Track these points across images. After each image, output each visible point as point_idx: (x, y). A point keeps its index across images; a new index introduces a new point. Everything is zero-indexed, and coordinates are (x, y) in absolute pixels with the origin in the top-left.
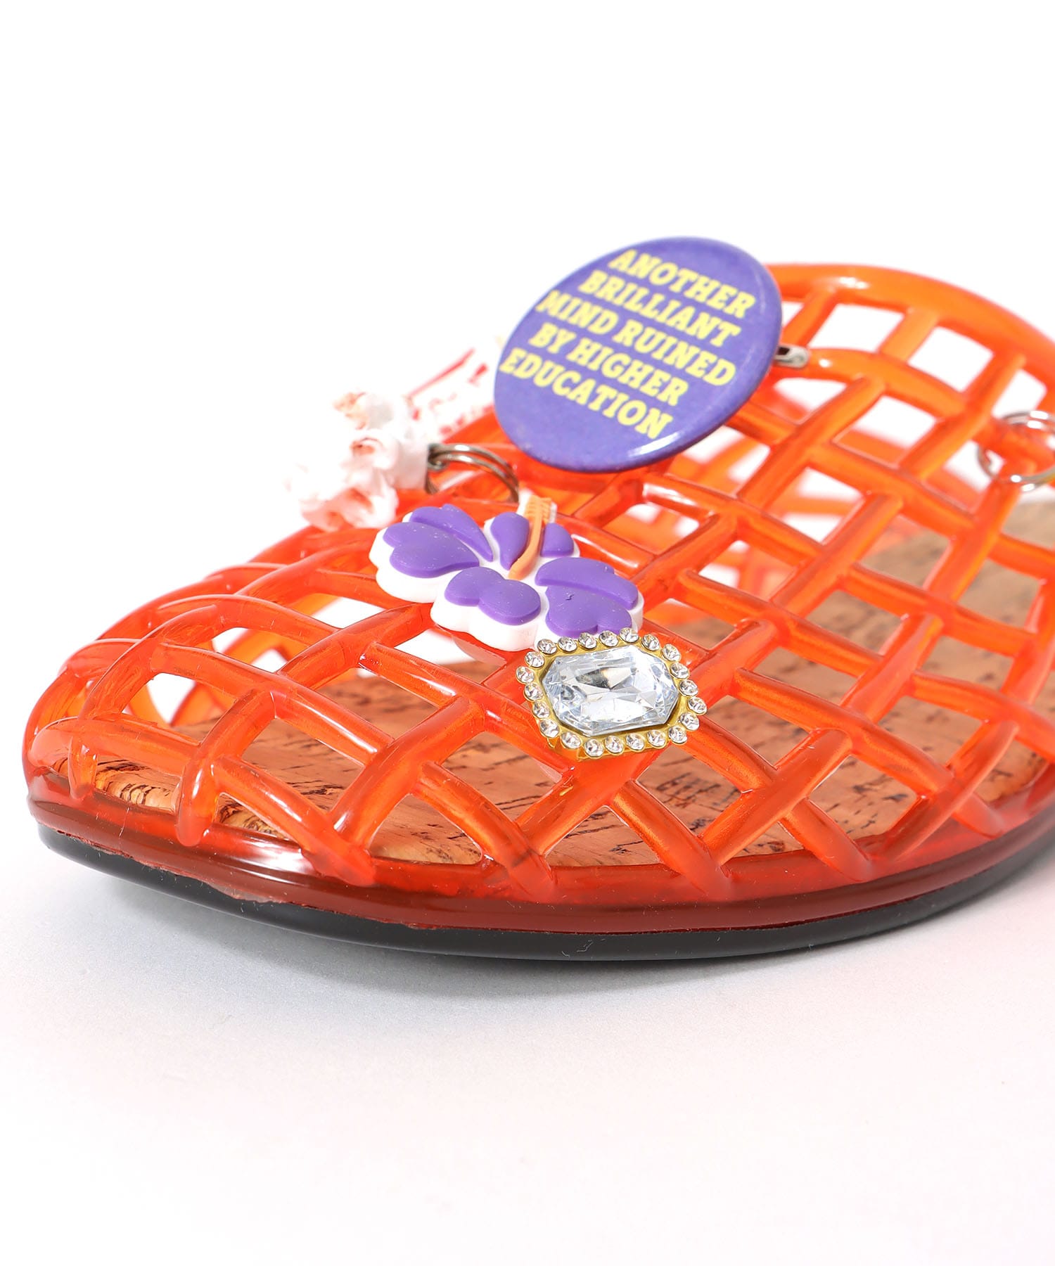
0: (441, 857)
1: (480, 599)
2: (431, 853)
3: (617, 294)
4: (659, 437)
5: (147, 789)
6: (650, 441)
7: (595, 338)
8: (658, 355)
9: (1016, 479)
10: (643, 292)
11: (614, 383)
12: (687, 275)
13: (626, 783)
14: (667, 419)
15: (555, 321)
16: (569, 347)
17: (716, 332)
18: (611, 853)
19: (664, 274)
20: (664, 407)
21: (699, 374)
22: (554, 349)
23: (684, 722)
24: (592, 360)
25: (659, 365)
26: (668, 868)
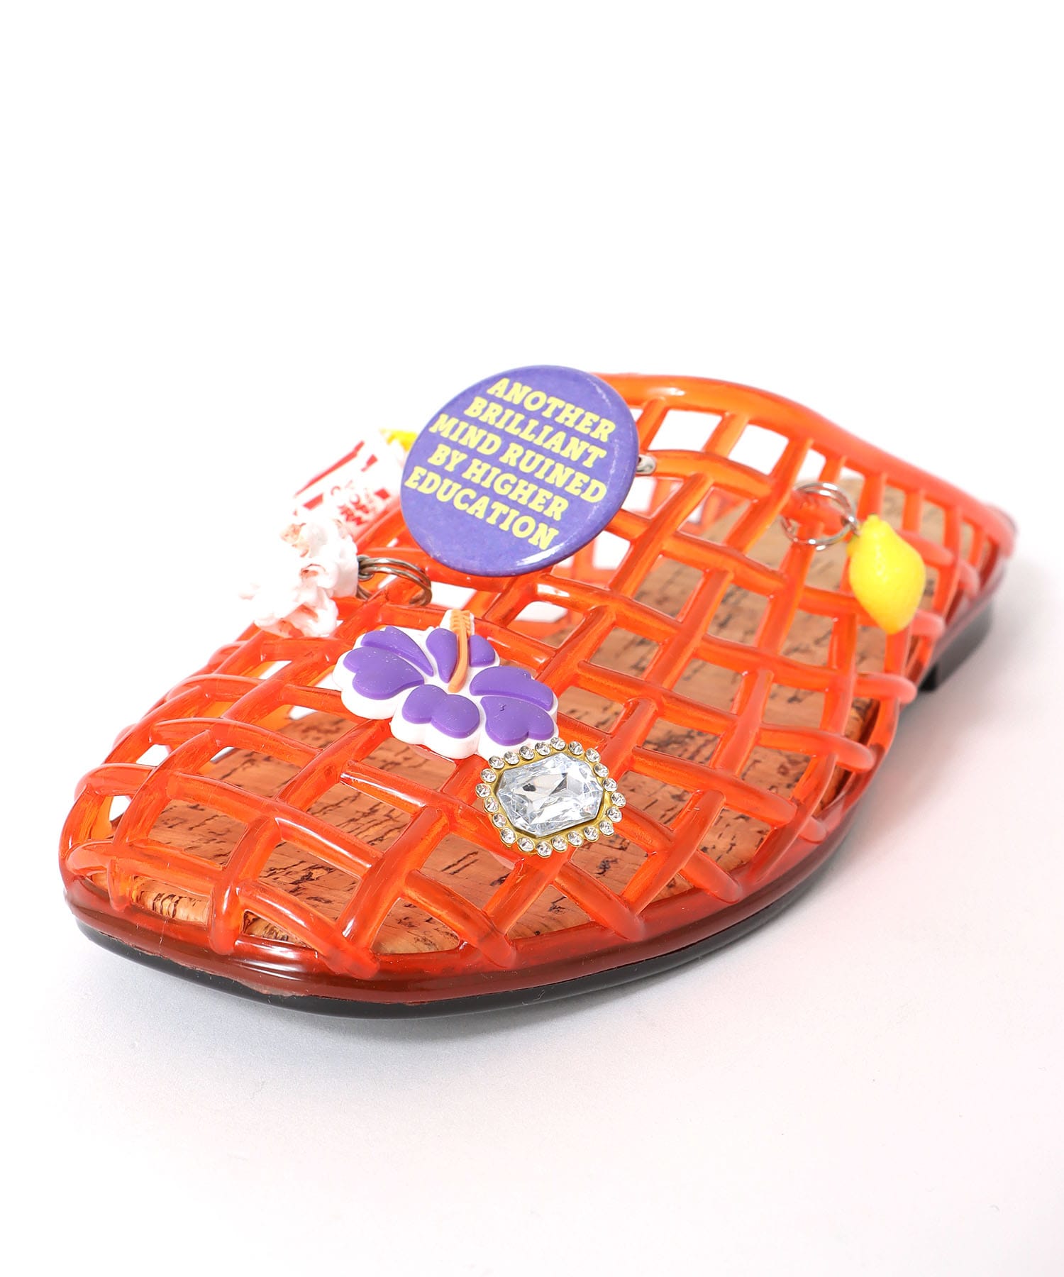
0: (426, 944)
1: (433, 717)
2: (418, 942)
3: (498, 419)
4: (549, 547)
5: (176, 898)
6: (541, 551)
7: (484, 458)
8: (540, 475)
9: (812, 542)
10: (520, 417)
11: (505, 500)
12: (555, 402)
13: (564, 865)
14: (554, 532)
15: (447, 442)
16: (463, 466)
17: (586, 455)
18: (550, 913)
19: (535, 401)
20: (551, 522)
21: (577, 492)
22: (450, 468)
23: (609, 816)
24: (484, 479)
25: (542, 484)
26: (598, 925)
